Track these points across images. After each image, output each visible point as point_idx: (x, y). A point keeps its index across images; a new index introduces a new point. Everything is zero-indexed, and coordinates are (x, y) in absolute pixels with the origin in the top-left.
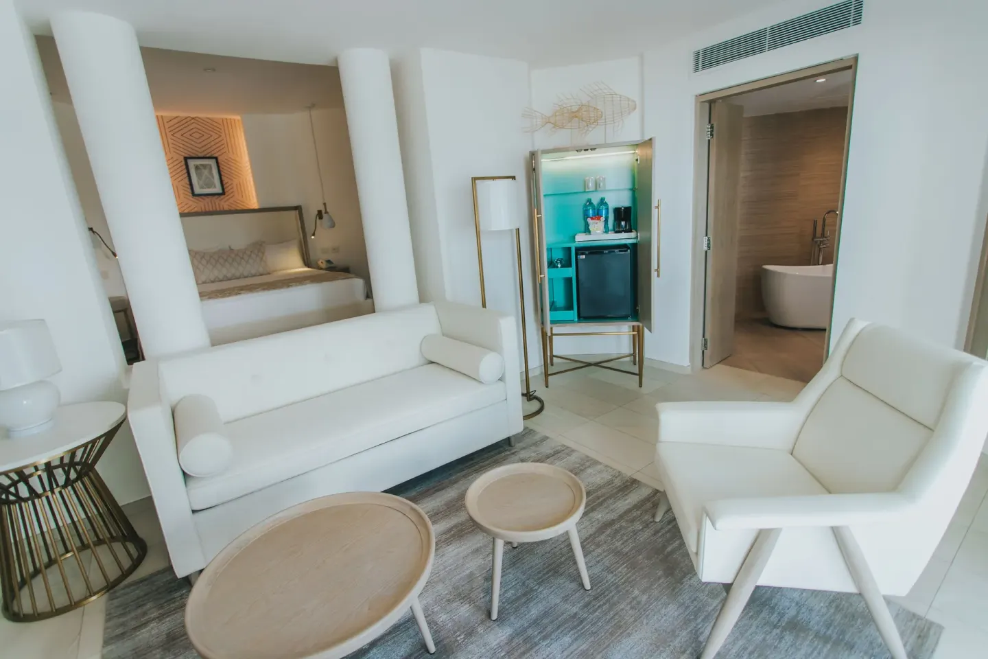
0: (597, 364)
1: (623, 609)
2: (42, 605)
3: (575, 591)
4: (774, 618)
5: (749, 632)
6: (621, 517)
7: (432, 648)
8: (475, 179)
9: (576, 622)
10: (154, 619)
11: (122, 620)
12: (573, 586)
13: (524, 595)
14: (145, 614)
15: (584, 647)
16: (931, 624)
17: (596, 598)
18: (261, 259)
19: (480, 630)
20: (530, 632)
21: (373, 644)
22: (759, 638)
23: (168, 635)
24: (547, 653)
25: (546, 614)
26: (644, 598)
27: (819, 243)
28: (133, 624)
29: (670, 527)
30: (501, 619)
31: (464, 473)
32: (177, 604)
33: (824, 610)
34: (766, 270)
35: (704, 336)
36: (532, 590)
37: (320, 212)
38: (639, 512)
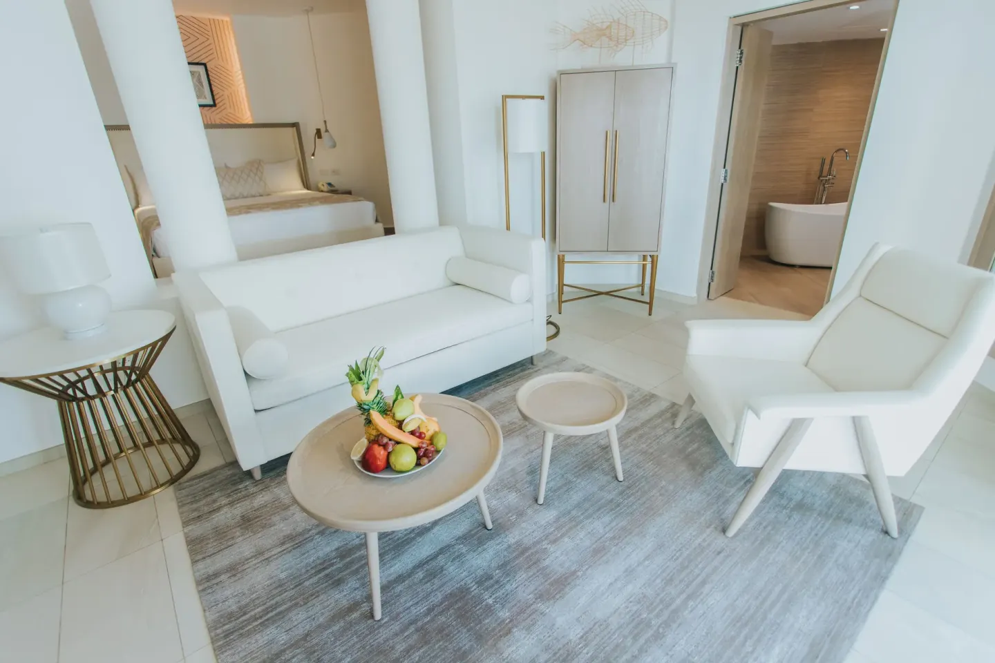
0: (607, 293)
1: (653, 496)
2: (115, 494)
3: (610, 483)
4: (784, 502)
5: (763, 512)
6: (643, 425)
7: (490, 526)
8: (505, 97)
9: (613, 506)
10: (226, 505)
11: (195, 506)
12: (609, 478)
13: (565, 485)
14: (215, 501)
15: (624, 523)
16: (915, 505)
17: (629, 488)
18: (261, 179)
19: (530, 512)
20: (574, 513)
21: (435, 523)
22: (772, 516)
23: (243, 517)
24: (592, 528)
25: (586, 499)
26: (671, 487)
27: (824, 182)
28: (206, 509)
29: (689, 432)
30: (548, 503)
31: (493, 387)
32: (243, 493)
33: (825, 496)
34: (771, 207)
35: (711, 269)
36: (570, 482)
37: (318, 131)
38: (660, 420)
